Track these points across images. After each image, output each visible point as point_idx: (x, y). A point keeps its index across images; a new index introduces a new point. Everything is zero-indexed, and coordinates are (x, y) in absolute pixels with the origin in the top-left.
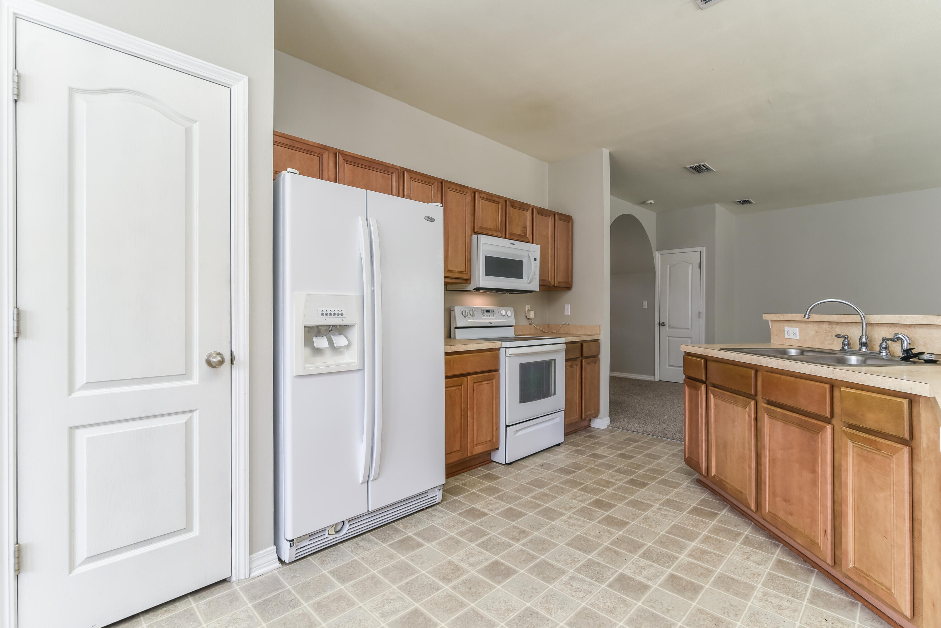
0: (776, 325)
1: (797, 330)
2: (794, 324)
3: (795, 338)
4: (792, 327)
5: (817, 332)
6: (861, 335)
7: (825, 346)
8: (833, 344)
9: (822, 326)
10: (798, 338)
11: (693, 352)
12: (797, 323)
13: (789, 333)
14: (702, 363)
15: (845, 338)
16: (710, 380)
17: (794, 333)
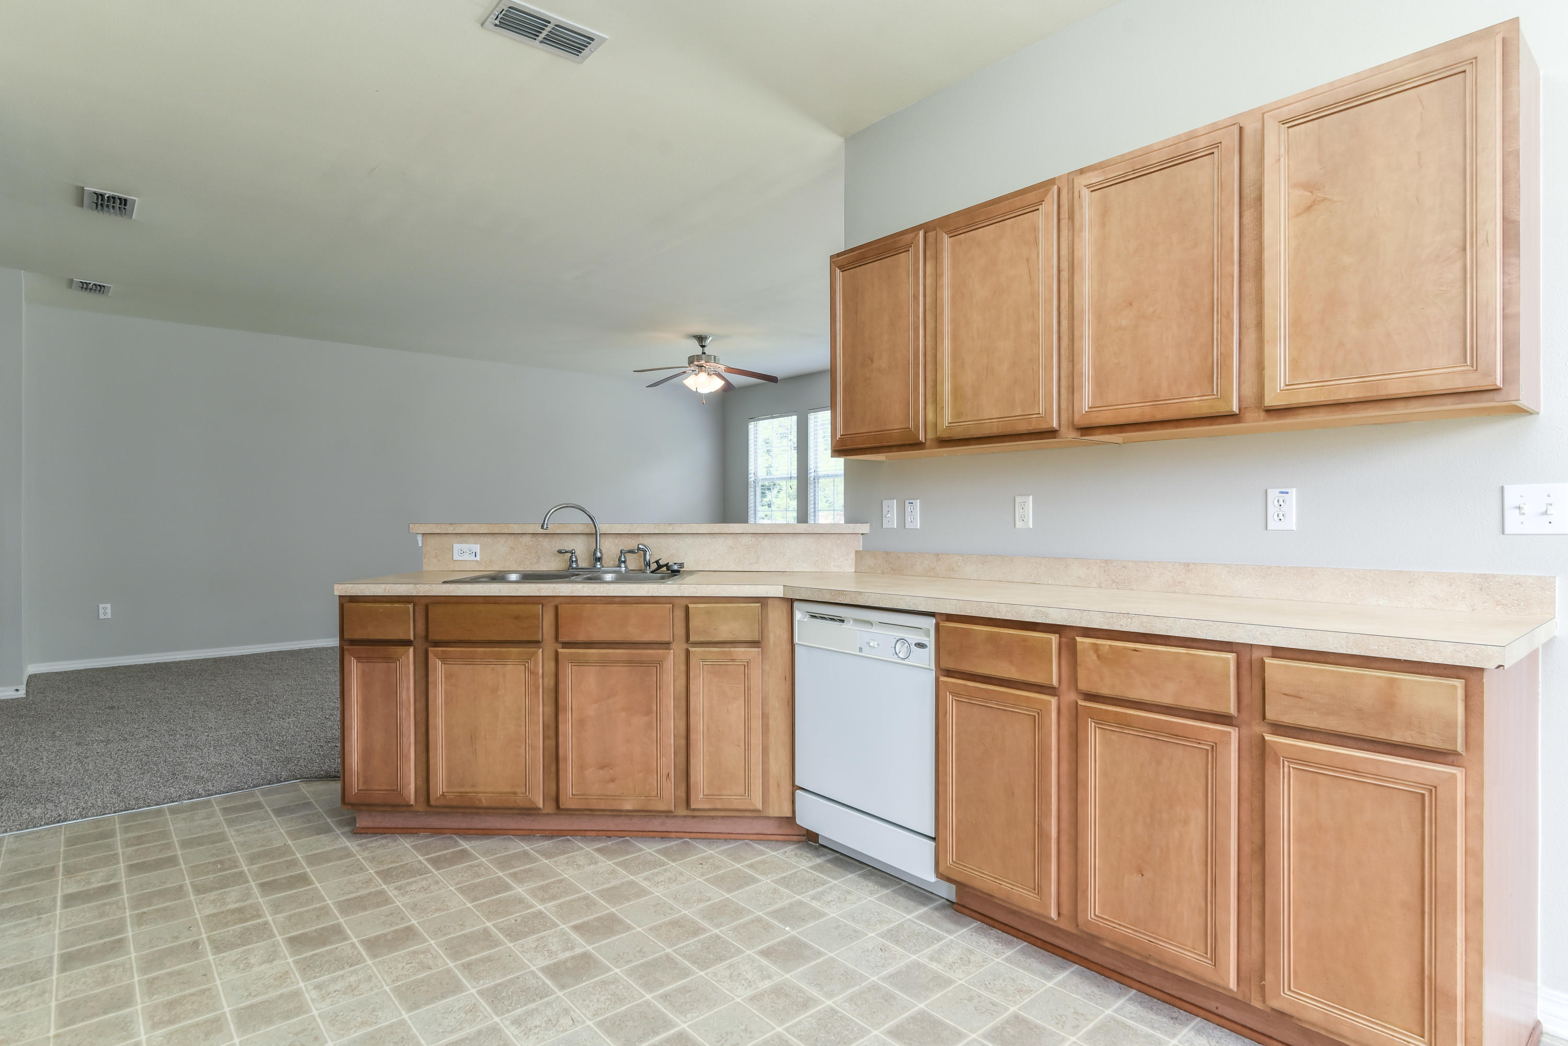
0: (432, 541)
1: (477, 548)
2: (471, 538)
3: (473, 558)
4: (466, 542)
5: (512, 548)
8: (538, 563)
9: (521, 540)
10: (478, 558)
11: (379, 594)
12: (477, 537)
13: (462, 552)
14: (409, 610)
15: (572, 553)
16: (432, 637)
17: (471, 552)
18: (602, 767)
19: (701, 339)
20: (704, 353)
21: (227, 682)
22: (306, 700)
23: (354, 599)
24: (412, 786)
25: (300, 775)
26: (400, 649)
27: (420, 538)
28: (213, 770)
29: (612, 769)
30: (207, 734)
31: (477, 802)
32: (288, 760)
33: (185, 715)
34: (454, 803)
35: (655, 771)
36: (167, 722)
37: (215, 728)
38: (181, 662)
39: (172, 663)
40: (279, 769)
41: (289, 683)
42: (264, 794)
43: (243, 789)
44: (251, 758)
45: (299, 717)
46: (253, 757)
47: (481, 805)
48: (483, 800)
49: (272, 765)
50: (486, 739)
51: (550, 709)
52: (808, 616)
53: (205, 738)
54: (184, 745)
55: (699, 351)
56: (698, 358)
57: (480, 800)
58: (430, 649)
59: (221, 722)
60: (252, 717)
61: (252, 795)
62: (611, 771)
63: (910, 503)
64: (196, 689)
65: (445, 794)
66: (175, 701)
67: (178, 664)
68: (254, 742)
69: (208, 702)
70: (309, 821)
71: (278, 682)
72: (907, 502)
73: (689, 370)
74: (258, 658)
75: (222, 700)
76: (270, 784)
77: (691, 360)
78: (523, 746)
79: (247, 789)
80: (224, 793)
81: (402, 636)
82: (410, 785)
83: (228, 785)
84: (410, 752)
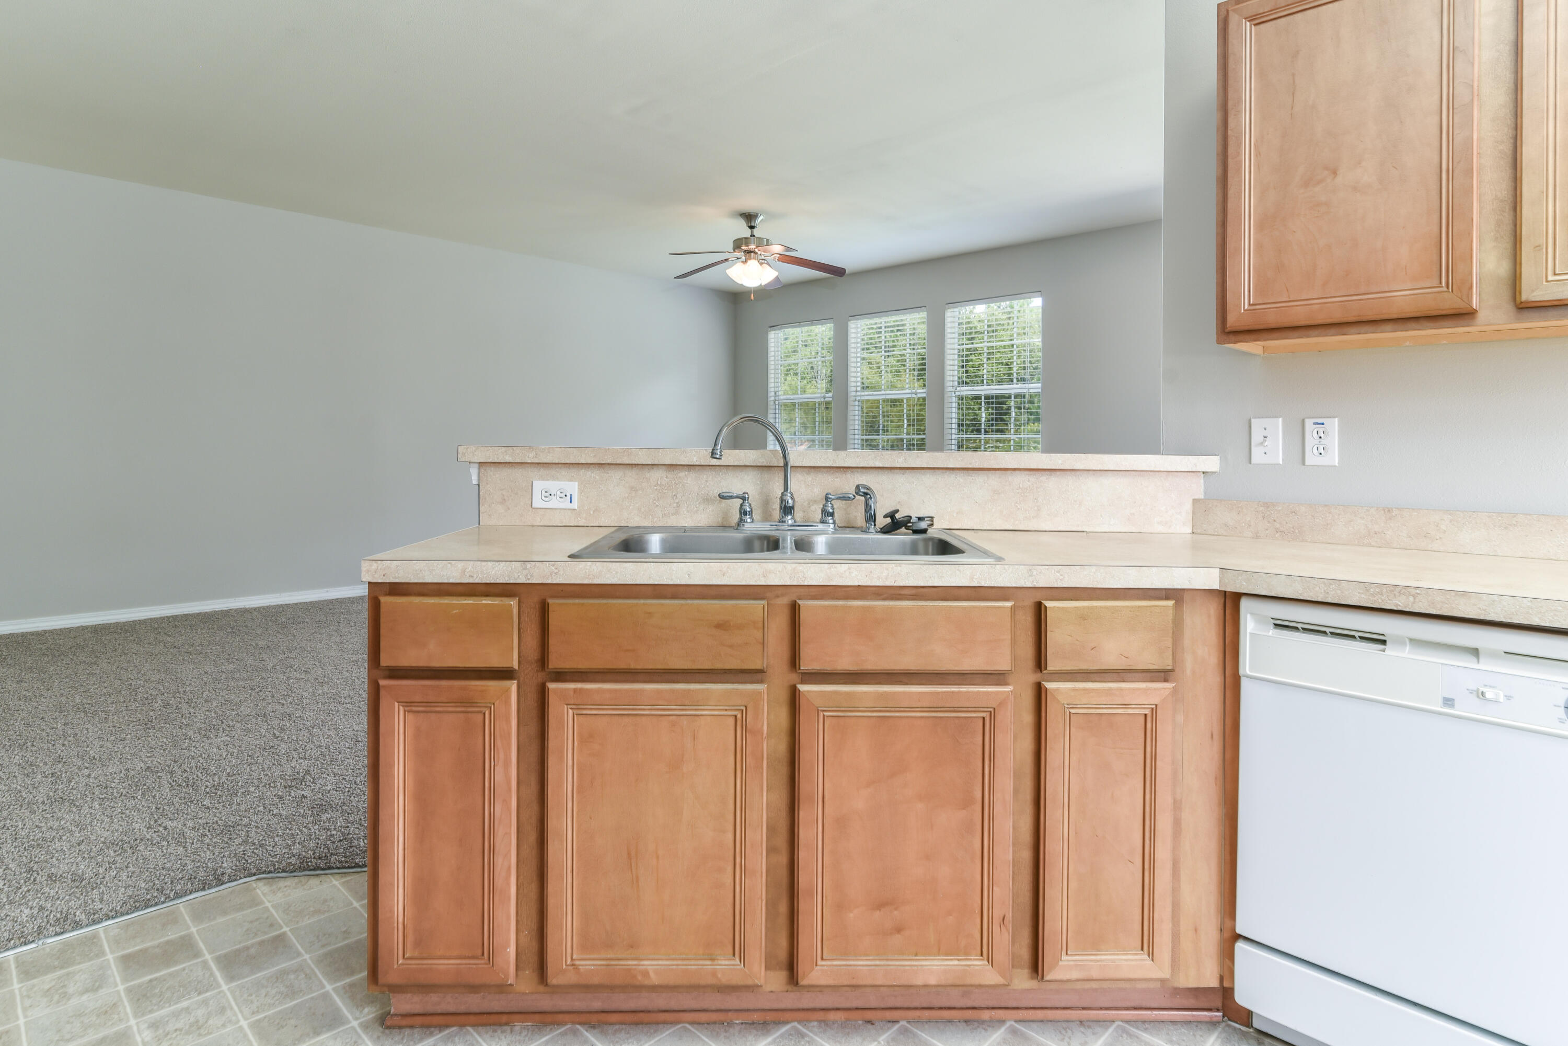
0: (496, 475)
1: (572, 487)
2: (564, 472)
3: (566, 504)
4: (554, 478)
6: (783, 491)
7: (656, 519)
8: (676, 513)
9: (648, 475)
10: (575, 505)
11: (451, 581)
12: (573, 472)
13: (548, 494)
14: (512, 612)
15: (744, 499)
16: (555, 662)
17: (563, 495)
18: (881, 905)
19: (749, 218)
20: (753, 235)
21: (114, 668)
22: (238, 700)
23: (397, 589)
24: (512, 950)
25: (255, 867)
26: (493, 685)
27: (474, 471)
28: (100, 859)
29: (896, 909)
30: (86, 772)
31: (640, 978)
32: (228, 830)
33: (52, 732)
34: (596, 980)
35: (978, 911)
36: (21, 747)
37: (100, 759)
38: (45, 632)
39: (32, 634)
40: (217, 851)
41: (207, 668)
42: (198, 915)
43: (156, 904)
44: (165, 828)
45: (233, 733)
46: (169, 824)
47: (647, 982)
48: (652, 975)
49: (202, 842)
50: (658, 857)
51: (780, 798)
52: (1272, 626)
53: (83, 782)
54: (49, 798)
55: (747, 233)
56: (746, 241)
57: (646, 974)
58: (551, 686)
59: (109, 745)
60: (159, 734)
61: (173, 919)
62: (896, 913)
63: (1315, 423)
64: (67, 680)
65: (577, 963)
66: (36, 704)
67: (41, 636)
68: (166, 790)
69: (87, 706)
70: (292, 993)
71: (191, 666)
72: (1309, 423)
73: (730, 256)
74: (156, 626)
75: (109, 701)
76: (204, 889)
77: (738, 244)
78: (730, 869)
79: (163, 903)
80: (122, 915)
81: (495, 661)
82: (509, 946)
83: (130, 897)
84: (508, 884)
